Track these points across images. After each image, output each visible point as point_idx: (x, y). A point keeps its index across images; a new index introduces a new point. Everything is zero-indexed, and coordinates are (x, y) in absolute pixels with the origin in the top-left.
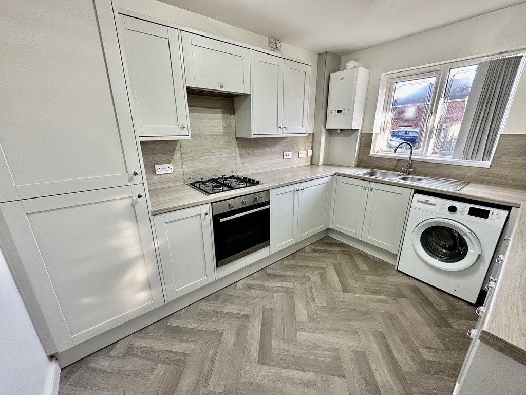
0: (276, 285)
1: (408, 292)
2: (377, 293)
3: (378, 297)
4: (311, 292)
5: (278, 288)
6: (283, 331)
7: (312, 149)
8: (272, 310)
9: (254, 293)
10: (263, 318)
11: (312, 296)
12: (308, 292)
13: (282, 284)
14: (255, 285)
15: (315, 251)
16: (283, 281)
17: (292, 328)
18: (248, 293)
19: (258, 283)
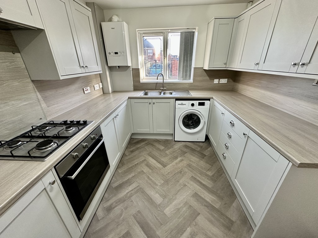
0: (127, 191)
1: (185, 150)
2: (176, 158)
3: (178, 159)
4: (150, 179)
5: (130, 193)
6: (157, 219)
7: (101, 82)
8: (139, 212)
9: (117, 210)
10: (139, 223)
11: (153, 182)
12: (149, 181)
13: (130, 188)
14: (112, 204)
15: (132, 152)
16: (130, 185)
17: (159, 212)
18: (112, 215)
19: (113, 201)
